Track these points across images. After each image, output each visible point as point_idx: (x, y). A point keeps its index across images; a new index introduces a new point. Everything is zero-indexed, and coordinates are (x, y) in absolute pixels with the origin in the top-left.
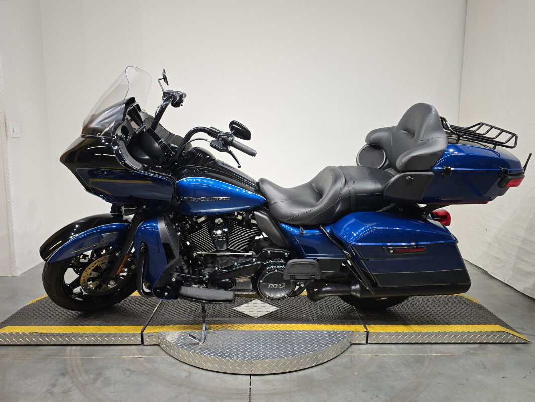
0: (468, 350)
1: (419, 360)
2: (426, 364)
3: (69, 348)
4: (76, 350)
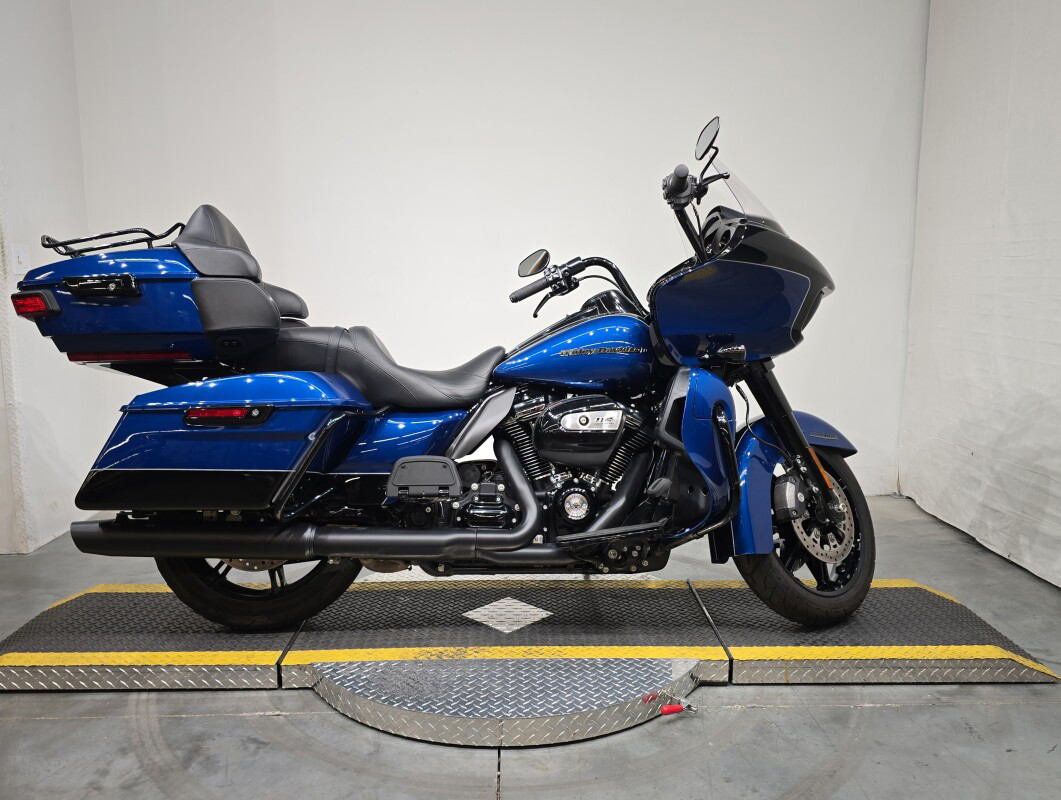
0: (937, 696)
1: (840, 718)
2: (852, 724)
3: (134, 696)
4: (148, 700)
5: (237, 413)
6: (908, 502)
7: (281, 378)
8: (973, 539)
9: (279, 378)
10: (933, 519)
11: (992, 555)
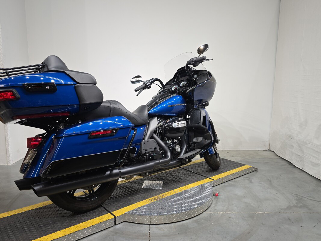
1: (251, 216)
2: (255, 219)
5: (109, 132)
6: (272, 152)
7: (101, 122)
8: (292, 163)
9: (100, 122)
10: (280, 158)
11: (297, 168)
